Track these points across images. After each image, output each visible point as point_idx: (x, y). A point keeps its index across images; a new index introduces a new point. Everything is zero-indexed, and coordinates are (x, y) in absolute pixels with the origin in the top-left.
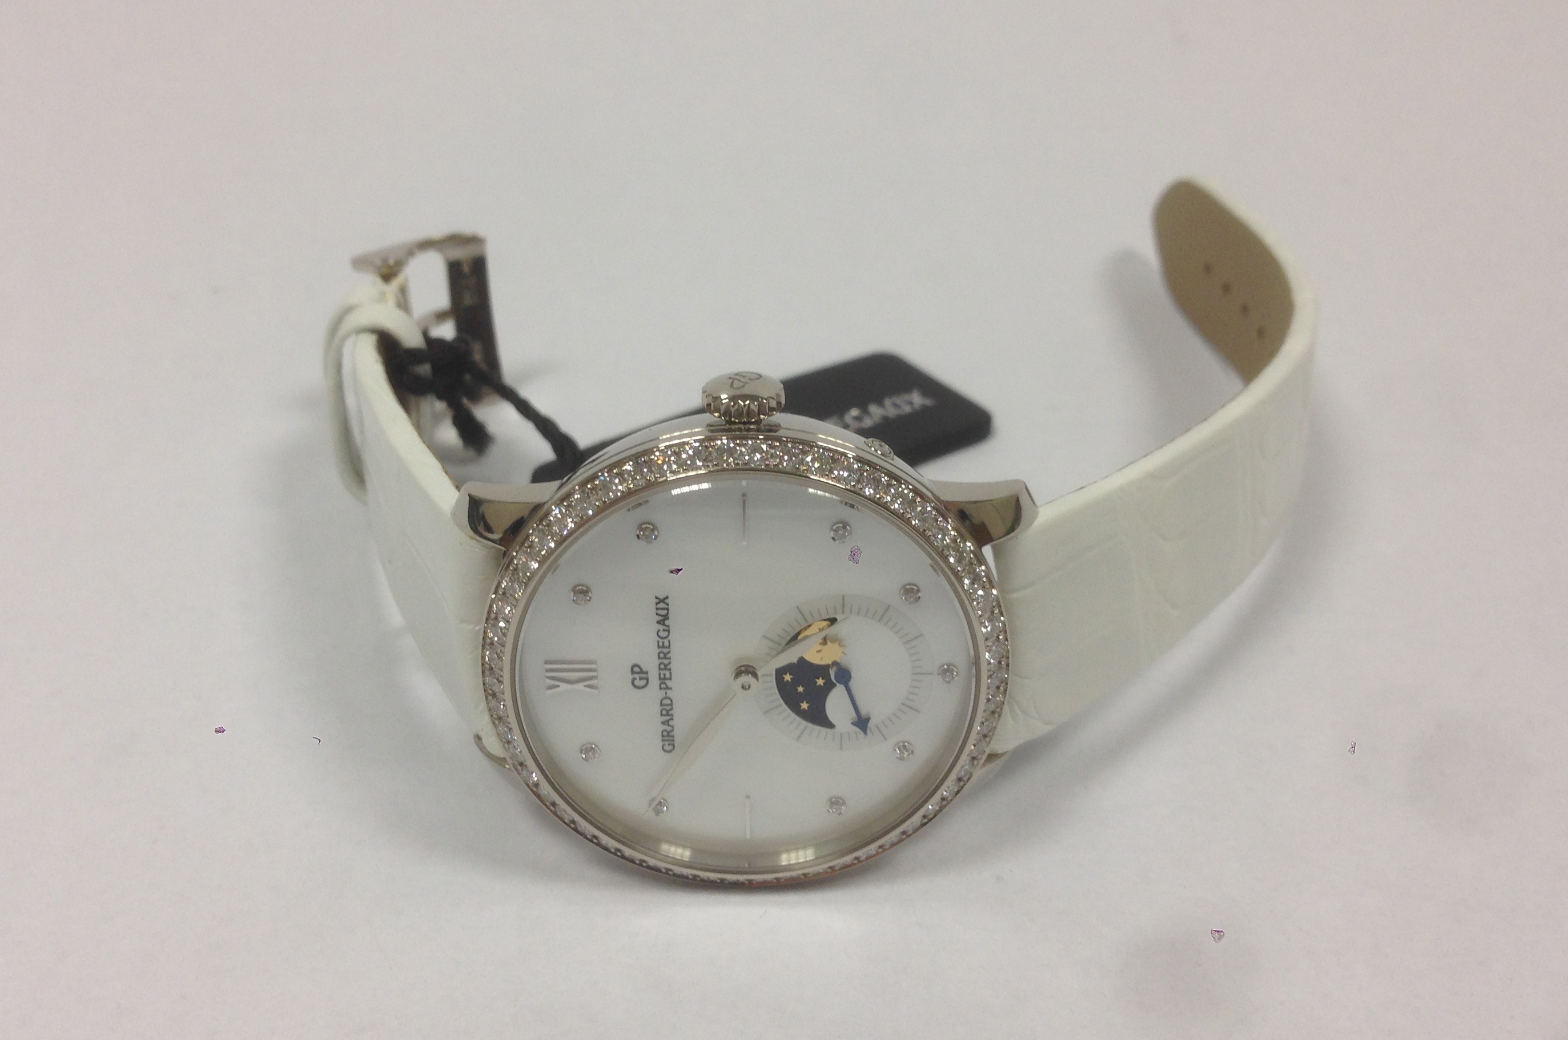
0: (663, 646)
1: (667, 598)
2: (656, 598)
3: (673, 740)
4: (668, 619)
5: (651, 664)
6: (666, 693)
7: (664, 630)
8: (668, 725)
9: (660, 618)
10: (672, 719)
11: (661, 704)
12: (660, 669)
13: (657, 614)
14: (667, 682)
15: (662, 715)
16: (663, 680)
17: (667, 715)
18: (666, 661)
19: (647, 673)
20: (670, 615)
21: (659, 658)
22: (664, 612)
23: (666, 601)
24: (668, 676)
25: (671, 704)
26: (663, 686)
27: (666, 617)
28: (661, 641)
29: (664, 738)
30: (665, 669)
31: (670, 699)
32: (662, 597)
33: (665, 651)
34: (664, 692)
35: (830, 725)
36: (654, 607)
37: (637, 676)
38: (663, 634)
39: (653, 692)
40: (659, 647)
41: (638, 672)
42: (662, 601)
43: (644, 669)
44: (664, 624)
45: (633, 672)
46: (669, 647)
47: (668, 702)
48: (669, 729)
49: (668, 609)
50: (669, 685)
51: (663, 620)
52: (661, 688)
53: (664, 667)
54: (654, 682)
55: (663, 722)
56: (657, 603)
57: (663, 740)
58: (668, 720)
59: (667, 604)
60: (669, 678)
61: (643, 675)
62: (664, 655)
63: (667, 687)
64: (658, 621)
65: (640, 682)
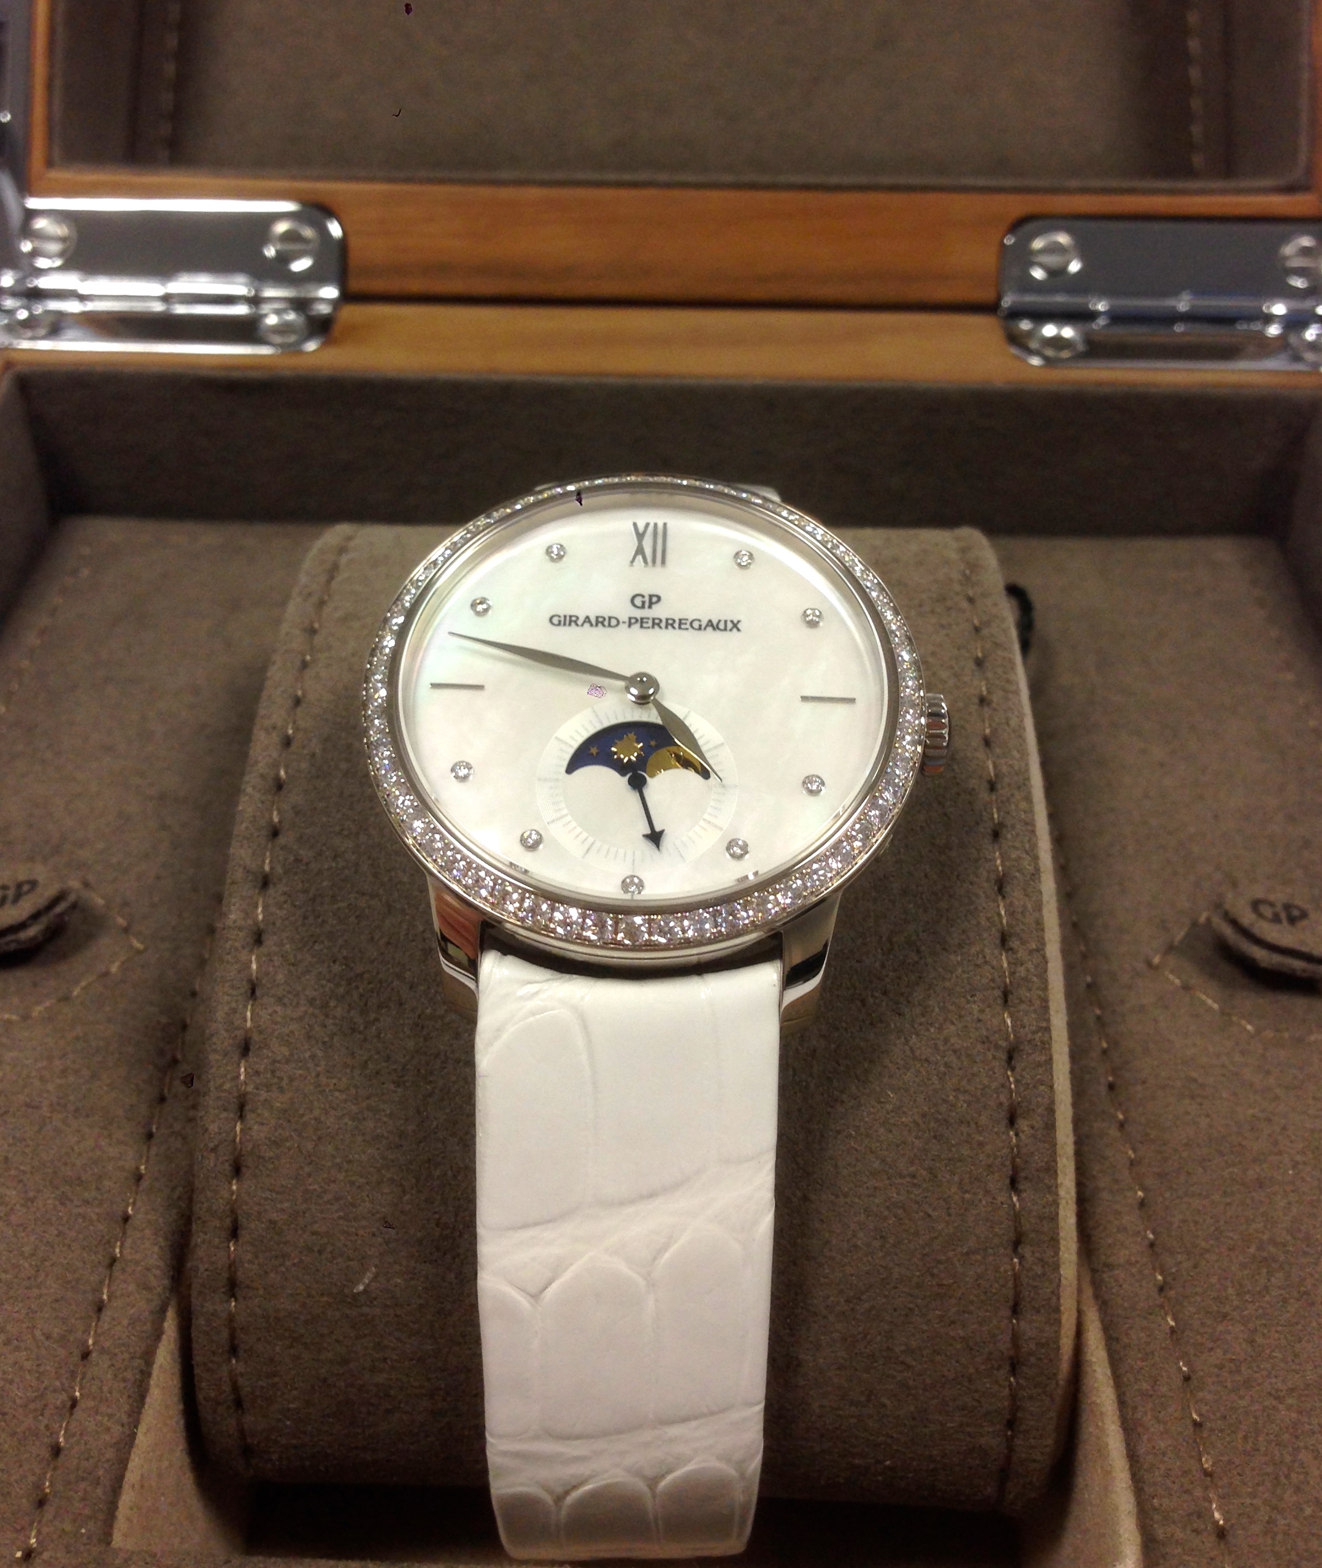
0: (680, 624)
1: (739, 630)
2: (739, 622)
3: (565, 624)
4: (714, 629)
5: (658, 611)
6: (624, 622)
7: (700, 626)
8: (585, 622)
9: (715, 624)
10: (592, 625)
11: (610, 618)
12: (654, 619)
13: (720, 621)
14: (638, 625)
15: (597, 618)
16: (642, 622)
17: (597, 622)
18: (663, 625)
19: (650, 607)
20: (718, 633)
21: (667, 620)
22: (722, 626)
23: (735, 630)
24: (645, 625)
25: (610, 625)
26: (633, 621)
27: (716, 628)
28: (688, 623)
29: (568, 618)
30: (654, 624)
31: (617, 625)
32: (739, 626)
33: (676, 625)
34: (627, 620)
35: (572, 767)
36: (729, 619)
37: (647, 599)
38: (696, 625)
39: (625, 611)
40: (680, 620)
41: (654, 600)
42: (735, 626)
43: (654, 606)
44: (707, 626)
45: (651, 596)
46: (680, 628)
47: (614, 622)
48: (580, 622)
49: (725, 629)
50: (633, 627)
51: (712, 625)
52: (630, 619)
53: (656, 623)
54: (639, 614)
55: (587, 617)
56: (732, 622)
57: (565, 617)
58: (590, 622)
59: (731, 630)
60: (642, 627)
61: (647, 605)
62: (670, 624)
63: (630, 626)
64: (710, 621)
65: (638, 602)
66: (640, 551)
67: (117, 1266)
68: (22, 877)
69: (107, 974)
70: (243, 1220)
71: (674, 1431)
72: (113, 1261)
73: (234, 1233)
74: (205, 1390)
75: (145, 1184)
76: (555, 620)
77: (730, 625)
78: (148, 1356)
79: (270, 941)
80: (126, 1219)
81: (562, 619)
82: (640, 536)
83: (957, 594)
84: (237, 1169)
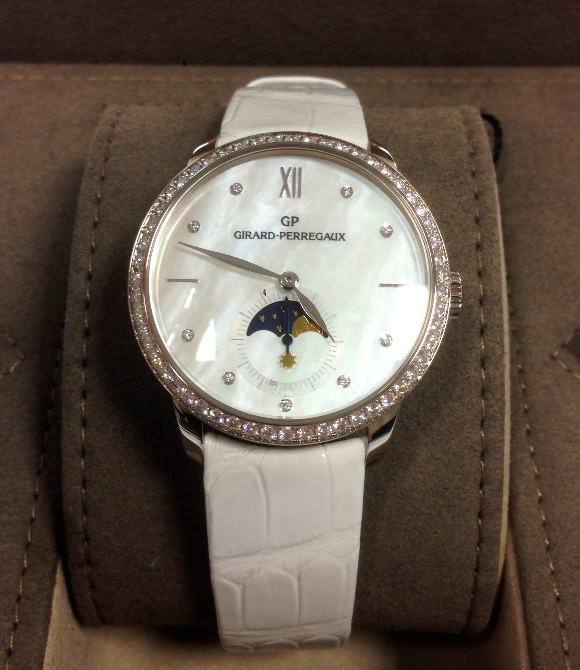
0: (310, 236)
1: (344, 240)
2: (344, 234)
3: (243, 238)
4: (330, 240)
5: (298, 228)
6: (277, 236)
7: (322, 237)
8: (255, 236)
9: (330, 236)
10: (259, 238)
11: (269, 233)
12: (295, 233)
13: (333, 234)
14: (286, 237)
15: (262, 232)
16: (288, 235)
17: (262, 235)
18: (300, 237)
19: (292, 225)
20: (332, 242)
21: (302, 233)
22: (334, 237)
23: (342, 240)
24: (290, 237)
25: (269, 238)
26: (283, 234)
27: (331, 239)
28: (315, 235)
29: (245, 233)
30: (295, 236)
31: (273, 238)
32: (344, 237)
33: (308, 237)
34: (279, 234)
35: (249, 333)
36: (338, 232)
37: (290, 220)
38: (319, 236)
39: (278, 229)
40: (310, 233)
41: (295, 220)
42: (342, 237)
43: (294, 224)
44: (326, 237)
45: (293, 218)
46: (310, 239)
47: (272, 236)
48: (252, 236)
49: (336, 240)
50: (282, 238)
51: (329, 237)
52: (281, 233)
53: (296, 236)
54: (285, 229)
55: (256, 233)
56: (340, 234)
57: (243, 232)
58: (258, 236)
59: (339, 240)
60: (288, 239)
61: (290, 224)
62: (304, 236)
63: (281, 237)
64: (327, 234)
65: (285, 221)
66: (285, 186)
70: (90, 535)
72: (28, 545)
76: (238, 235)
77: (339, 237)
79: (91, 397)
80: (32, 520)
81: (241, 234)
82: (285, 177)
83: (466, 171)
84: (85, 512)
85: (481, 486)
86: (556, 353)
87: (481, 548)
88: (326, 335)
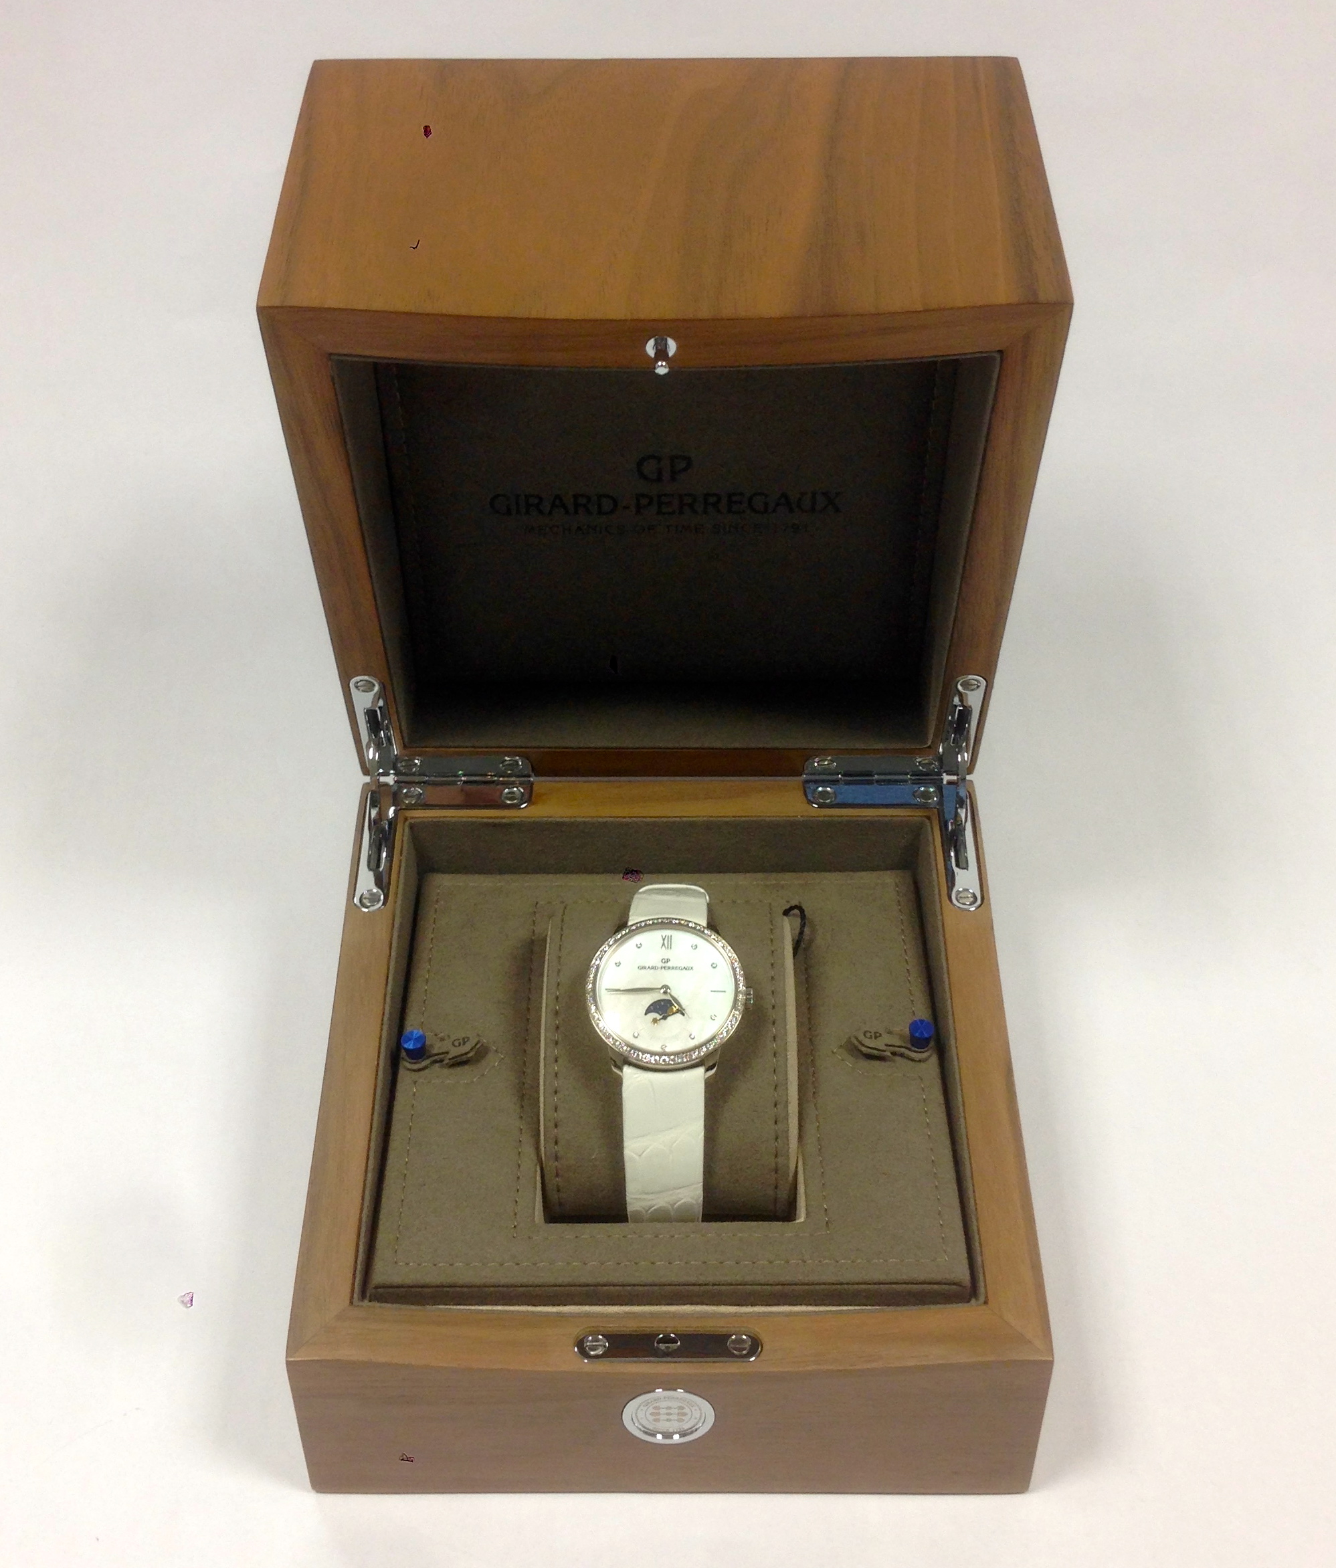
1: (692, 969)
2: (693, 967)
5: (669, 964)
6: (659, 968)
7: (681, 969)
10: (650, 969)
11: (655, 967)
15: (652, 967)
16: (665, 968)
18: (671, 968)
19: (667, 963)
20: (687, 971)
22: (688, 968)
25: (656, 969)
28: (678, 968)
35: (646, 1014)
37: (666, 960)
39: (660, 965)
40: (675, 967)
41: (668, 960)
44: (683, 968)
46: (675, 969)
48: (647, 968)
50: (662, 969)
51: (685, 968)
52: (661, 967)
53: (669, 968)
54: (664, 965)
55: (649, 967)
56: (691, 967)
59: (690, 970)
62: (673, 968)
65: (663, 961)
66: (663, 944)
67: (521, 1154)
68: (464, 1036)
69: (494, 1066)
70: (559, 1140)
71: (679, 1191)
72: (519, 1153)
73: (556, 1143)
74: (549, 1186)
75: (523, 1131)
76: (640, 968)
78: (535, 1178)
79: (560, 1061)
80: (520, 1141)
81: (642, 968)
82: (664, 940)
84: (556, 1126)
85: (775, 1106)
86: (835, 1051)
87: (778, 1142)
88: (683, 1015)
